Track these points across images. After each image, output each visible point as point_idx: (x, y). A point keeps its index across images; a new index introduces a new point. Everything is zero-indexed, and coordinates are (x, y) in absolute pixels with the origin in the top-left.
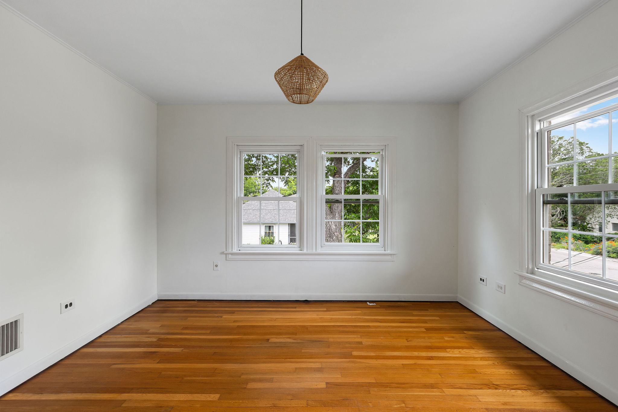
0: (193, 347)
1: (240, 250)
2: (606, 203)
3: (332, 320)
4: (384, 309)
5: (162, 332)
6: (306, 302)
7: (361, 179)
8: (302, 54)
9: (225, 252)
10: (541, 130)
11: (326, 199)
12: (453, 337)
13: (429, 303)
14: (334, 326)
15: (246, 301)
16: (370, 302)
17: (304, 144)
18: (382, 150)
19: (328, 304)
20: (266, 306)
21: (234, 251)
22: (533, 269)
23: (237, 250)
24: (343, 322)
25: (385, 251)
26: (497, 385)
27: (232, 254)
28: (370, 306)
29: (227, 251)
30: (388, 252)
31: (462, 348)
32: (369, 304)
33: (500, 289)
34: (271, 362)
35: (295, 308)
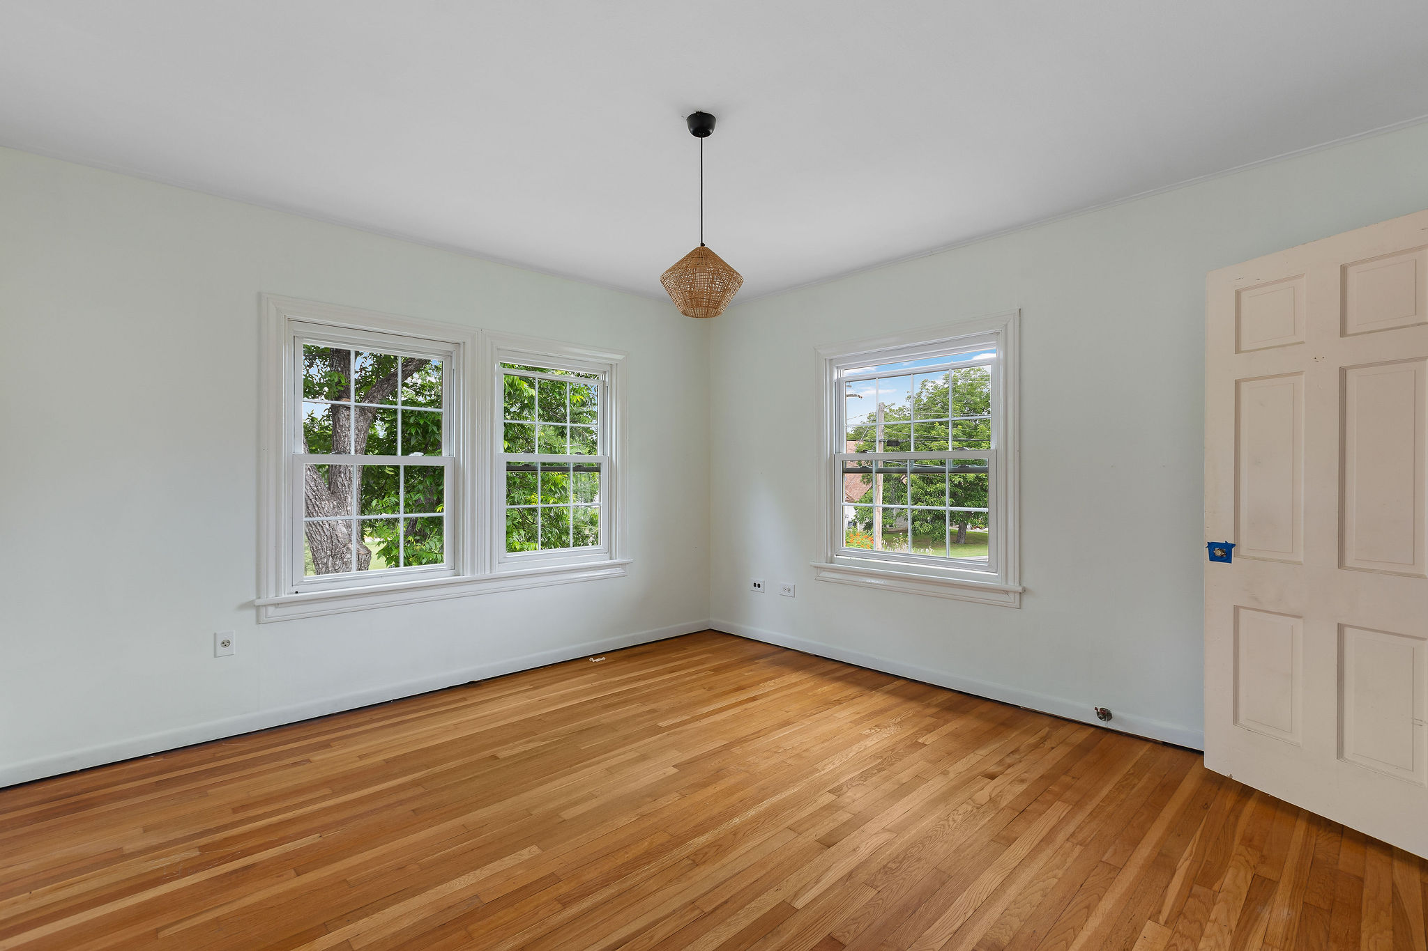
0: (343, 822)
1: (297, 592)
2: (911, 473)
3: (564, 698)
4: (625, 662)
5: (181, 836)
6: (472, 685)
7: (568, 424)
8: (703, 245)
9: (258, 602)
10: (838, 379)
11: (508, 463)
12: (751, 670)
13: (676, 640)
14: (582, 704)
15: (322, 719)
16: (595, 656)
17: (464, 343)
18: (605, 372)
19: (520, 678)
20: (391, 713)
21: (283, 596)
22: (832, 556)
23: (288, 594)
24: (588, 694)
25: (611, 559)
26: (838, 700)
27: (277, 605)
28: (598, 664)
29: (260, 600)
30: (618, 561)
31: (770, 679)
32: (593, 661)
33: (787, 593)
34: (551, 780)
35: (465, 699)
